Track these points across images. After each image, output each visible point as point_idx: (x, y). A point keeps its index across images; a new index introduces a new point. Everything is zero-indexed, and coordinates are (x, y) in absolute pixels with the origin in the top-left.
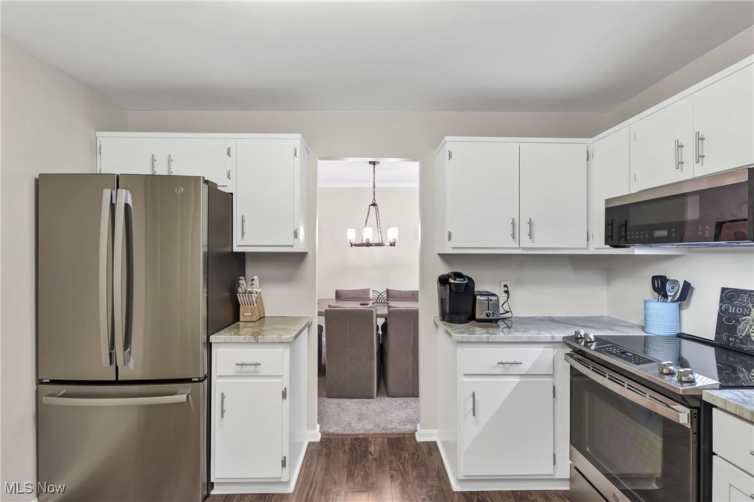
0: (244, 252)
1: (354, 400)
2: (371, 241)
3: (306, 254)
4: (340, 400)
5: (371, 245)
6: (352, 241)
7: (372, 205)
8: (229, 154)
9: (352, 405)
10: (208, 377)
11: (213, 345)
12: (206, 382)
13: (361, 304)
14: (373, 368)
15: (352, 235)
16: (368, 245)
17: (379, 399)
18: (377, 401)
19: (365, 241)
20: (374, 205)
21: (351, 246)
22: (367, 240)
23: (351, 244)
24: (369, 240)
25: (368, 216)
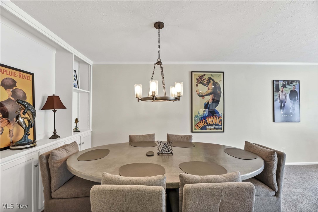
6: (139, 96)
7: (157, 63)
15: (138, 90)
16: (154, 98)
20: (159, 63)
21: (138, 101)
22: (152, 93)
23: (138, 98)
24: (154, 93)
25: (153, 73)
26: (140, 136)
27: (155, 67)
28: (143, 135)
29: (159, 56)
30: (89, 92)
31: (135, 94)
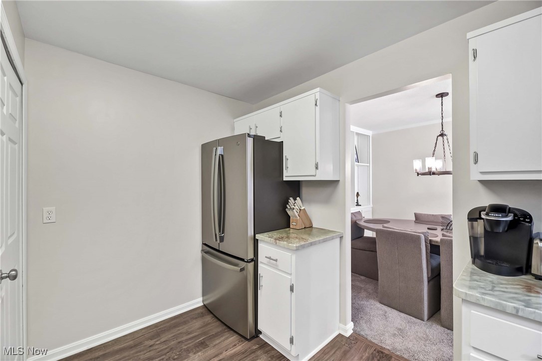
0: (299, 181)
1: (403, 315)
2: (434, 170)
3: (338, 181)
4: (390, 309)
5: (434, 174)
6: (418, 171)
7: (440, 135)
8: (281, 116)
9: (397, 318)
10: (255, 260)
11: (259, 241)
12: (253, 263)
13: (428, 229)
14: (422, 290)
15: (417, 165)
16: (431, 173)
17: (429, 323)
18: (426, 324)
19: (427, 170)
20: (442, 135)
21: (418, 175)
22: (429, 168)
23: (418, 173)
24: (431, 168)
25: (436, 146)
26: (428, 215)
27: (437, 139)
28: (433, 215)
29: (442, 128)
30: (368, 165)
31: (414, 169)
